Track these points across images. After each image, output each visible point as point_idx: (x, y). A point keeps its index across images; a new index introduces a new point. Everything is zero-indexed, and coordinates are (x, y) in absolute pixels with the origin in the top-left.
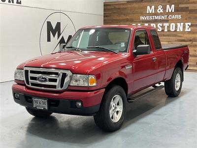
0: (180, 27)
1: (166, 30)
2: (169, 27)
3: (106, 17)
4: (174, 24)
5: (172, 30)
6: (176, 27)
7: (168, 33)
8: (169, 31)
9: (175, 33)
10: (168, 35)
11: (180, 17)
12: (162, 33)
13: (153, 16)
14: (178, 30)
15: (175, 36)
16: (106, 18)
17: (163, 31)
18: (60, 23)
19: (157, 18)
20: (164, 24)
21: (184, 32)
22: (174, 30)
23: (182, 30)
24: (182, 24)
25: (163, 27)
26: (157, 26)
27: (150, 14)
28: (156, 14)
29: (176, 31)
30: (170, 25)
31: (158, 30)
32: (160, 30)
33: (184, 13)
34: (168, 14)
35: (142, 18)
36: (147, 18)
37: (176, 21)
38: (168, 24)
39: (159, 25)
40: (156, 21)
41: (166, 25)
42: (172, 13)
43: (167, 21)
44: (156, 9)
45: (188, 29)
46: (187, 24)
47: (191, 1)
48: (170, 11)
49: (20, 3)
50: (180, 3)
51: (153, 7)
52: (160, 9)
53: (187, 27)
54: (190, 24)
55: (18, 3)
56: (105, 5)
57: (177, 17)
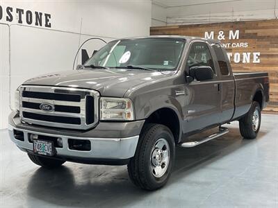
0: (246, 58)
2: (232, 57)
4: (239, 55)
5: (235, 61)
6: (242, 57)
8: (233, 62)
9: (240, 65)
11: (245, 45)
14: (244, 62)
15: (241, 68)
21: (252, 64)
22: (238, 61)
23: (248, 62)
24: (249, 54)
29: (241, 62)
30: (233, 55)
33: (251, 40)
34: (232, 41)
37: (241, 50)
38: (231, 54)
41: (229, 54)
42: (236, 41)
43: (230, 50)
44: (216, 35)
45: (257, 60)
46: (255, 54)
47: (260, 25)
48: (234, 38)
49: (50, 26)
50: (247, 29)
51: (212, 33)
52: (221, 35)
53: (255, 57)
54: (259, 54)
55: (46, 25)
56: (151, 31)
57: (242, 45)
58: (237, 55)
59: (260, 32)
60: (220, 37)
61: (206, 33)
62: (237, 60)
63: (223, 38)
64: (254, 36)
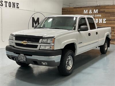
0: (101, 21)
4: (97, 19)
6: (99, 21)
9: (98, 24)
11: (100, 16)
18: (39, 18)
22: (97, 22)
23: (101, 23)
24: (102, 19)
27: (85, 14)
28: (88, 14)
33: (103, 13)
34: (95, 14)
37: (99, 18)
44: (88, 11)
45: (105, 22)
46: (104, 19)
47: (106, 7)
48: (96, 13)
49: (18, 8)
50: (101, 9)
51: (87, 10)
52: (90, 11)
53: (104, 21)
54: (106, 19)
55: (17, 8)
56: (62, 9)
57: (99, 15)
59: (106, 10)
60: (90, 12)
61: (85, 11)
63: (91, 13)
64: (104, 12)
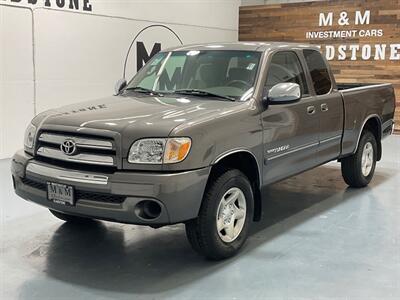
0: (380, 52)
1: (354, 58)
2: (359, 52)
3: (244, 33)
4: (369, 47)
5: (364, 57)
6: (373, 51)
7: (357, 64)
8: (359, 58)
9: (371, 63)
10: (358, 67)
11: (380, 33)
12: (347, 63)
13: (331, 32)
14: (376, 58)
15: (371, 68)
16: (243, 36)
17: (348, 58)
19: (336, 34)
20: (351, 47)
22: (368, 57)
23: (383, 58)
24: (384, 46)
25: (348, 51)
26: (336, 49)
27: (324, 28)
28: (336, 28)
29: (372, 58)
30: (361, 49)
31: (340, 58)
32: (343, 58)
34: (359, 27)
35: (309, 35)
36: (320, 35)
37: (373, 41)
38: (357, 47)
39: (342, 47)
40: (335, 41)
41: (354, 47)
42: (365, 26)
43: (355, 41)
44: (335, 18)
45: (395, 55)
46: (393, 46)
48: (362, 23)
50: (382, 8)
51: (330, 15)
52: (343, 18)
53: (393, 52)
54: (398, 47)
56: (241, 12)
57: (374, 32)
58: (367, 48)
60: (342, 21)
61: (322, 15)
62: (366, 56)
63: (346, 22)
